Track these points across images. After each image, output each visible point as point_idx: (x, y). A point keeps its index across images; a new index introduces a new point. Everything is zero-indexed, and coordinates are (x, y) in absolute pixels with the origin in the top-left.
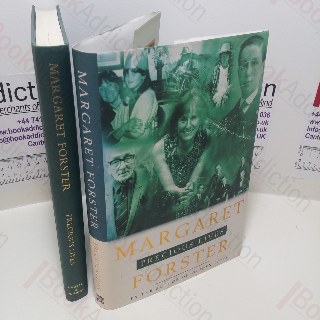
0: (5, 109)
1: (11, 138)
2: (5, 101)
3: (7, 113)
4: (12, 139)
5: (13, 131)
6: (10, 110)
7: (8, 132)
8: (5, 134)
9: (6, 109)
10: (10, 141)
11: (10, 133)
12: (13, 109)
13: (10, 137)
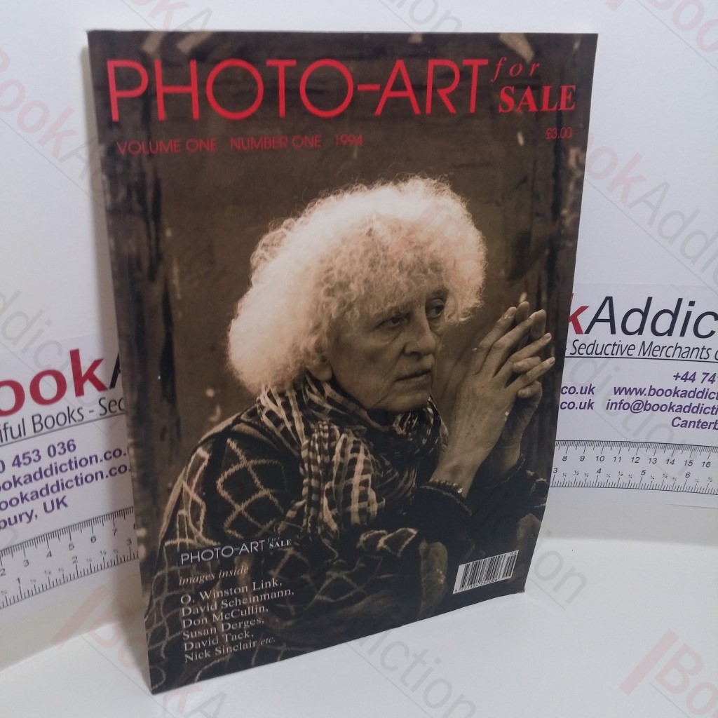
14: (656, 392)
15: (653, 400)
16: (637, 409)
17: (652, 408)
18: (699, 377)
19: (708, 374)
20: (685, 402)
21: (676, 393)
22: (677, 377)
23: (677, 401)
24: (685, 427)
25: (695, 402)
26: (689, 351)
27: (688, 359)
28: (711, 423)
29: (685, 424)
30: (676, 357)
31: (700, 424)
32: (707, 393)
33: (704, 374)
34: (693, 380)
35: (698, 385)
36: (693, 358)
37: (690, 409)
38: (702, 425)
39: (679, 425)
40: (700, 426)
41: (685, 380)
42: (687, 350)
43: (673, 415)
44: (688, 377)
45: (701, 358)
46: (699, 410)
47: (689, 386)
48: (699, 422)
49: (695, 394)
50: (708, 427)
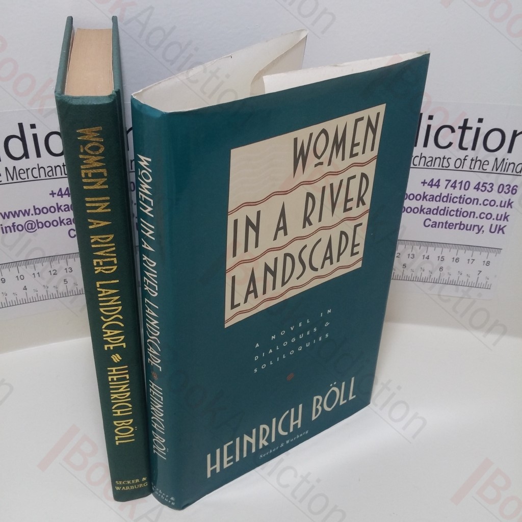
0: (27, 170)
1: (38, 223)
2: (27, 157)
3: (31, 178)
4: (40, 225)
5: (41, 211)
6: (36, 173)
7: (32, 211)
8: (28, 215)
9: (29, 171)
10: (37, 227)
11: (36, 214)
12: (42, 170)
13: (37, 220)
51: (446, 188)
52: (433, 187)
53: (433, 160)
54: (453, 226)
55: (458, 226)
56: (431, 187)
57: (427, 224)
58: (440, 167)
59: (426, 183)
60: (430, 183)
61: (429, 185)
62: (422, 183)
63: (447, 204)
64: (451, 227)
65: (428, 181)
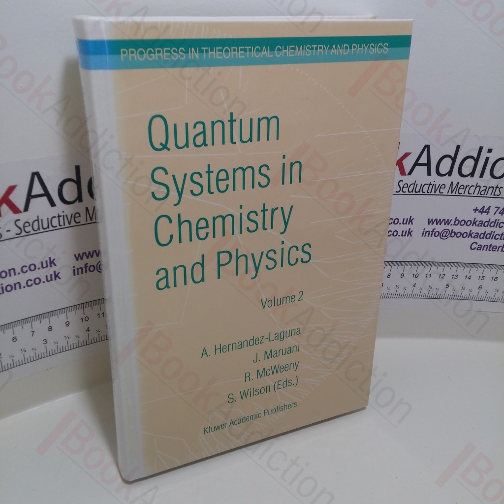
14: (460, 223)
15: (457, 229)
16: (445, 236)
17: (456, 235)
18: (493, 210)
19: (499, 208)
20: (481, 230)
21: (475, 223)
22: (476, 210)
23: (475, 229)
24: (480, 250)
25: (489, 230)
26: (486, 190)
27: (485, 196)
28: (499, 247)
29: (480, 248)
30: (476, 194)
31: (492, 247)
32: (498, 222)
33: (496, 207)
34: (488, 213)
35: (491, 217)
36: (489, 195)
37: (485, 235)
38: (493, 248)
39: (475, 248)
40: (491, 249)
41: (482, 213)
42: (485, 188)
43: (471, 240)
44: (484, 210)
45: (494, 195)
46: (492, 236)
47: (484, 217)
48: (491, 245)
49: (489, 223)
50: (497, 249)
51: (494, 215)
52: (483, 213)
53: (487, 189)
54: (496, 248)
55: (501, 248)
56: (482, 214)
57: (473, 247)
58: (492, 196)
59: (478, 210)
60: (481, 211)
61: (479, 212)
62: (474, 210)
63: (493, 229)
64: (494, 249)
65: (479, 208)
